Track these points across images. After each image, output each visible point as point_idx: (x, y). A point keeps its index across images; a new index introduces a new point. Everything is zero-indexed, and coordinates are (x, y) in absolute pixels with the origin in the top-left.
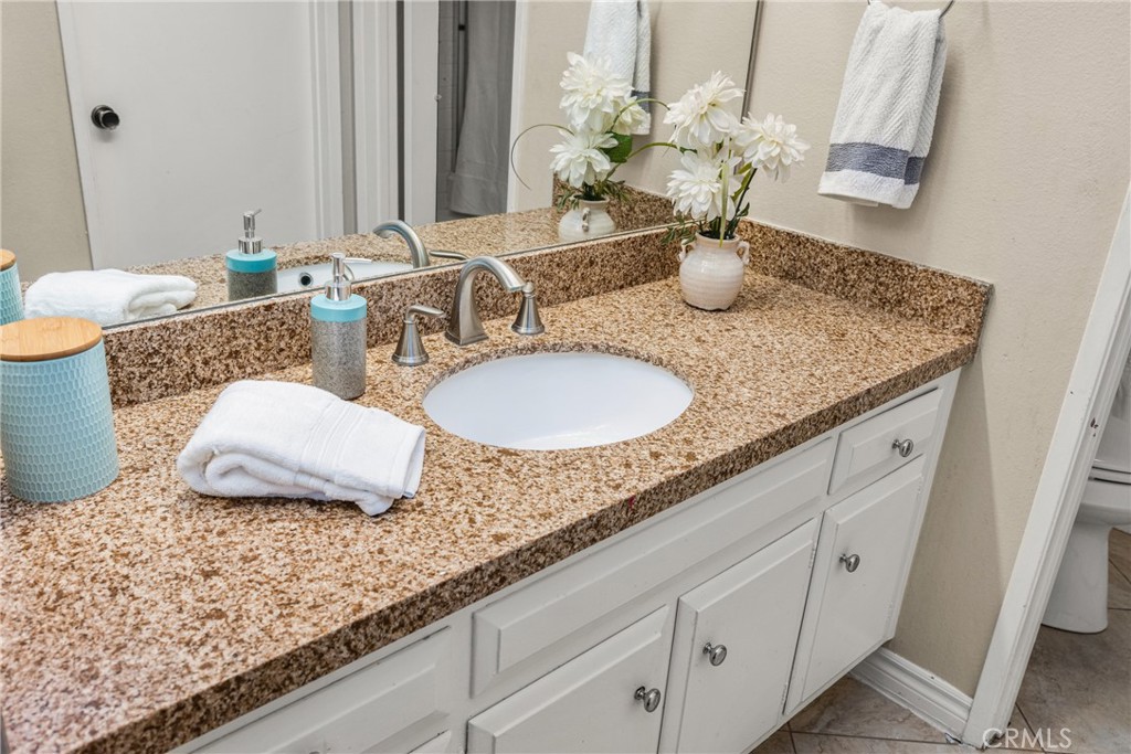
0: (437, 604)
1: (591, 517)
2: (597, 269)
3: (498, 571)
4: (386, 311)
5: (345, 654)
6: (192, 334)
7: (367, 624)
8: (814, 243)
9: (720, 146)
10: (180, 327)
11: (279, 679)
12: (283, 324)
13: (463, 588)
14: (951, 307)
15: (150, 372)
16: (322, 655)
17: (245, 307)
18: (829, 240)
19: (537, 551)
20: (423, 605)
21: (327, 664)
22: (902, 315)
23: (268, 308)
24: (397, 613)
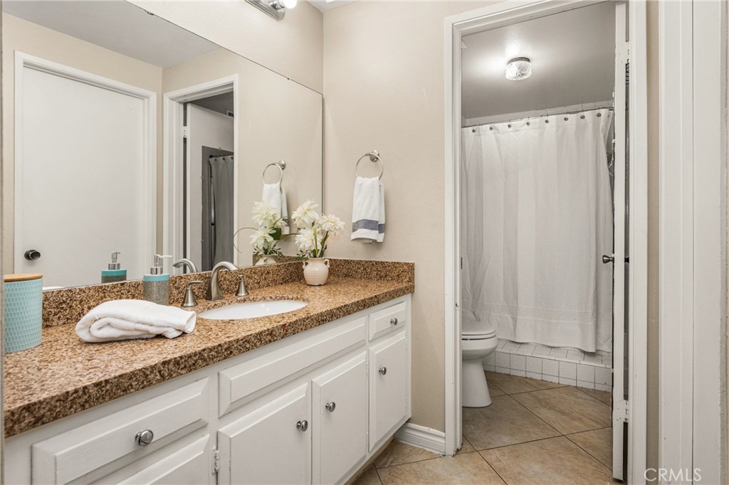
0: (202, 359)
1: (268, 330)
2: (271, 275)
3: (228, 348)
4: (178, 288)
5: (158, 377)
6: (83, 294)
7: (169, 363)
8: (354, 261)
9: (313, 224)
10: (78, 291)
11: (126, 385)
12: (129, 292)
13: (213, 353)
14: (403, 273)
15: (59, 312)
16: (147, 375)
17: (111, 283)
18: (358, 259)
19: (246, 341)
20: (195, 358)
21: (150, 381)
22: (388, 280)
23: (122, 284)
24: (183, 360)
